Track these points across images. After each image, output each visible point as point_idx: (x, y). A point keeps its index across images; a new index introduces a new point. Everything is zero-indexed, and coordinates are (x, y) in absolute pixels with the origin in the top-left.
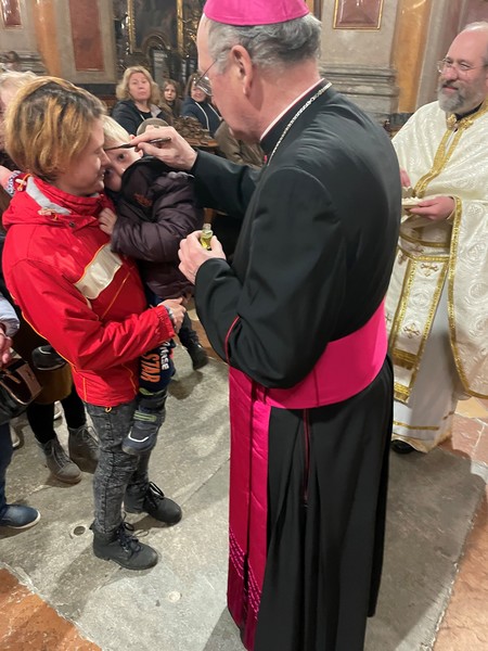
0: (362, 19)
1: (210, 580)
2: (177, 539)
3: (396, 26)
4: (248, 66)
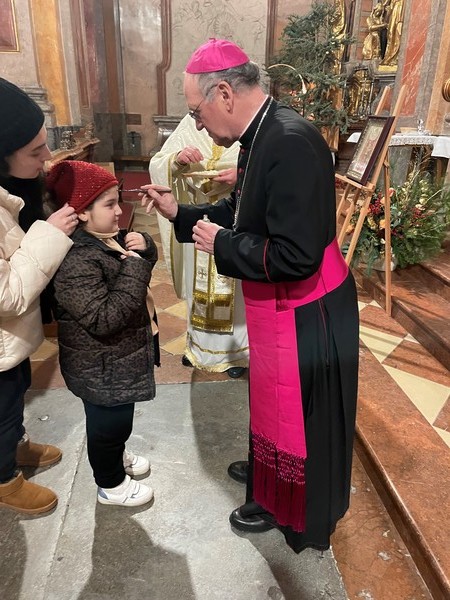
3: (34, 48)
4: (230, 92)
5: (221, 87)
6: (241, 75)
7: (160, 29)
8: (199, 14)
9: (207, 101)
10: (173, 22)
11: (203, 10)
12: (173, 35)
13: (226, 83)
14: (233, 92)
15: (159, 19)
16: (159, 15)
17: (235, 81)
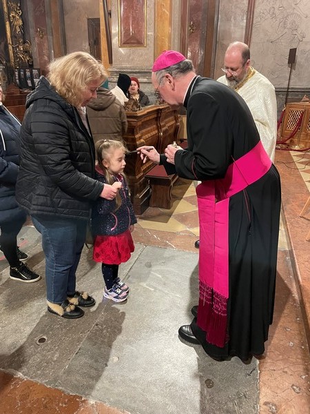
0: (135, 42)
1: (132, 346)
2: (105, 331)
3: (154, 45)
4: (171, 79)
5: (167, 77)
6: (178, 68)
7: (245, 28)
8: (274, 16)
9: (161, 86)
10: (254, 22)
11: (277, 12)
12: (253, 31)
13: (169, 75)
14: (174, 78)
15: (245, 21)
16: (245, 18)
17: (174, 72)
